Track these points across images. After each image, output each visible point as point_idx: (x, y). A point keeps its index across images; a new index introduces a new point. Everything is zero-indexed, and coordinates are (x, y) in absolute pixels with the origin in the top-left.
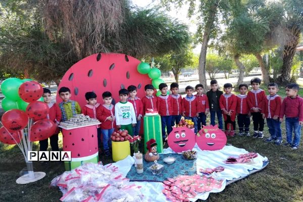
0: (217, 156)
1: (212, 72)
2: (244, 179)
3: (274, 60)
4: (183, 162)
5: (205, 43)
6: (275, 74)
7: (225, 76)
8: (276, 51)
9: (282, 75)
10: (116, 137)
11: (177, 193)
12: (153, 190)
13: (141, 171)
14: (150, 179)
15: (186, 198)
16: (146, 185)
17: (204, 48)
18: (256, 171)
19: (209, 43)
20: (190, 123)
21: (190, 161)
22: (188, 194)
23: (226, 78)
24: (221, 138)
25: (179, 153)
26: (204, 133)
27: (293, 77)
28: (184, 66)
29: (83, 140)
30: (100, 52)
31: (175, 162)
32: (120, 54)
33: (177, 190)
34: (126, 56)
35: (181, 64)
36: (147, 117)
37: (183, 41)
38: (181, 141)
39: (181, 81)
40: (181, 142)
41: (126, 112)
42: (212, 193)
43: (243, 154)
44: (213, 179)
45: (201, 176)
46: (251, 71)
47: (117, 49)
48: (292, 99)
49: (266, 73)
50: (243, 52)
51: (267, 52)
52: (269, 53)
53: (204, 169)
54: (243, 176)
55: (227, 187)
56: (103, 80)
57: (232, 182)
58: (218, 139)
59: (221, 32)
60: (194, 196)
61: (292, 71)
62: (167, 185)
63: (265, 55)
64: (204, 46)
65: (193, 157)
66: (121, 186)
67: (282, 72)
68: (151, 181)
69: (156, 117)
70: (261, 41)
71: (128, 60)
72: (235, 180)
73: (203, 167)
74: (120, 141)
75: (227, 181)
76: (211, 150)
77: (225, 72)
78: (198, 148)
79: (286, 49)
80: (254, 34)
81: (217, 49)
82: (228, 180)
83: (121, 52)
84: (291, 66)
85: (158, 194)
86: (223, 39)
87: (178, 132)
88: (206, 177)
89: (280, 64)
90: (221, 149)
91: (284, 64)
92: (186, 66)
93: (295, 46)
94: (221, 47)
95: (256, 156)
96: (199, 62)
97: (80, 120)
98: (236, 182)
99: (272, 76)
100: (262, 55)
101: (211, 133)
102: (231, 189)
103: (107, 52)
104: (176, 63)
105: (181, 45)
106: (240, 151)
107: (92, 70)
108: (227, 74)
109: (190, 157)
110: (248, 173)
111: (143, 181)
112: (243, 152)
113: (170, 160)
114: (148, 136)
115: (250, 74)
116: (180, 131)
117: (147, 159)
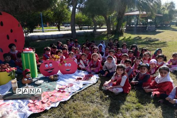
1: (81, 25)
4: (48, 83)
8: (115, 15)
9: (117, 29)
11: (39, 104)
15: (43, 107)
18: (91, 84)
19: (77, 6)
22: (45, 105)
25: (47, 77)
26: (64, 63)
27: (122, 30)
38: (49, 69)
42: (62, 102)
44: (65, 92)
45: (58, 91)
49: (109, 27)
50: (96, 14)
52: (111, 16)
55: (72, 96)
57: (76, 93)
60: (49, 105)
64: (74, 8)
65: (56, 78)
67: (117, 27)
70: (106, 7)
71: (1, 14)
80: (102, 3)
82: (74, 92)
86: (85, 4)
88: (61, 91)
92: (64, 20)
93: (124, 12)
98: (78, 93)
99: (112, 29)
100: (108, 16)
101: (68, 63)
102: (74, 97)
104: (58, 18)
109: (54, 79)
114: (25, 67)
115: (102, 27)
116: (48, 63)
117: (23, 82)
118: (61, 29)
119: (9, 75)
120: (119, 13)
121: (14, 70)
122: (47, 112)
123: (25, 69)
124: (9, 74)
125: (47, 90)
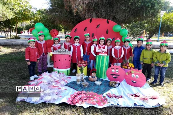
15: (77, 103)
29: (60, 60)
34: (107, 20)
40: (115, 75)
45: (103, 97)
53: (111, 94)
54: (128, 106)
71: (108, 23)
75: (112, 105)
83: (104, 18)
85: (68, 95)
87: (114, 68)
97: (61, 51)
101: (136, 74)
110: (133, 106)
116: (115, 68)
119: (79, 69)
122: (75, 107)
125: (96, 92)
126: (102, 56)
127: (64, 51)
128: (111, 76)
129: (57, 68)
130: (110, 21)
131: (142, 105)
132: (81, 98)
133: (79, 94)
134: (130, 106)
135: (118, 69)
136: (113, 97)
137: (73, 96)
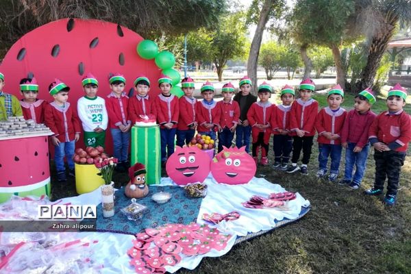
0: (236, 194)
1: (271, 69)
2: (265, 234)
3: (356, 58)
4: (181, 201)
5: (261, 24)
6: (354, 77)
7: (289, 75)
8: (361, 45)
9: (363, 80)
10: (81, 158)
11: (152, 255)
12: (115, 249)
13: (110, 213)
14: (118, 228)
15: (162, 265)
16: (107, 237)
17: (259, 31)
18: (287, 221)
19: (268, 25)
20: (207, 141)
21: (193, 200)
22: (167, 259)
23: (289, 78)
24: (248, 167)
25: (182, 186)
26: (224, 157)
27: (377, 83)
28: (232, 57)
29: (17, 159)
30: (73, 16)
31: (169, 200)
32: (107, 23)
33: (153, 250)
34: (119, 27)
35: (227, 54)
36: (136, 129)
37: (214, 11)
38: (187, 168)
39: (226, 78)
41: (97, 114)
42: (207, 258)
43: (276, 192)
44: (218, 232)
45: (202, 226)
46: (325, 72)
47: (103, 13)
48: (360, 114)
49: (342, 75)
50: (312, 42)
51: (348, 45)
52: (350, 48)
53: (210, 214)
54: (266, 229)
55: (235, 247)
56: (78, 63)
57: (244, 239)
58: (245, 169)
59: (287, 9)
60: (177, 262)
61: (377, 75)
62: (139, 240)
63: (345, 50)
64: (260, 28)
65: (200, 193)
66: (54, 244)
67: (364, 75)
68: (117, 232)
69: (151, 129)
70: (340, 26)
71: (121, 35)
72: (250, 236)
73: (209, 211)
74: (86, 163)
75: (238, 237)
76: (231, 184)
77: (288, 70)
78: (214, 179)
79: (374, 42)
80: (331, 15)
81: (277, 34)
82: (240, 235)
83: (109, 20)
84: (376, 68)
85: (119, 256)
86: (288, 18)
87: (184, 154)
88: (208, 228)
89: (362, 64)
90: (247, 183)
91: (368, 63)
92: (235, 56)
93: (386, 39)
94: (284, 31)
95: (294, 198)
96: (251, 51)
97: (14, 127)
98: (251, 240)
99: (349, 80)
100: (341, 48)
101: (233, 158)
102: (241, 250)
103: (84, 17)
104: (221, 51)
105: (211, 17)
106: (274, 187)
107: (58, 45)
108: (291, 73)
109: (195, 194)
110: (274, 225)
111: (105, 231)
112: (278, 189)
113: (161, 197)
114: (136, 158)
115: (322, 75)
116: (187, 153)
117: (128, 193)
118: (225, 76)
119: (99, 174)
120: (375, 41)
121: (112, 163)
123: (136, 162)
124: (100, 172)
125: (176, 221)
126: (148, 127)
127: (23, 128)
128: (180, 172)
129: (10, 184)
130: (125, 29)
131: (285, 218)
132: (160, 249)
133: (145, 243)
134: (271, 229)
135: (194, 153)
136: (220, 221)
137: (135, 250)
